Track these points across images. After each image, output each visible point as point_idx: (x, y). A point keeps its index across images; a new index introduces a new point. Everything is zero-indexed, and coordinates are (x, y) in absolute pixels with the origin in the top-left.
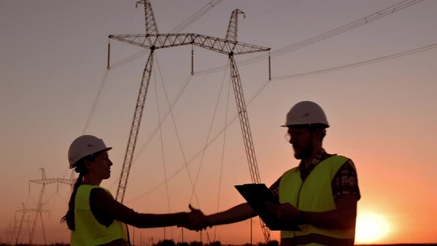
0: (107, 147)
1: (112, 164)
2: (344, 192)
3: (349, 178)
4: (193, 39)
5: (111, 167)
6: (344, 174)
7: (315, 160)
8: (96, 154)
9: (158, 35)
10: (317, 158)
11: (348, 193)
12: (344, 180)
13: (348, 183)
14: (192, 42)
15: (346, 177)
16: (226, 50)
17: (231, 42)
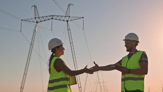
2: (143, 63)
3: (145, 58)
6: (143, 57)
7: (133, 52)
10: (134, 52)
11: (145, 63)
12: (143, 59)
13: (145, 60)
15: (144, 58)
16: (65, 20)
17: (68, 16)
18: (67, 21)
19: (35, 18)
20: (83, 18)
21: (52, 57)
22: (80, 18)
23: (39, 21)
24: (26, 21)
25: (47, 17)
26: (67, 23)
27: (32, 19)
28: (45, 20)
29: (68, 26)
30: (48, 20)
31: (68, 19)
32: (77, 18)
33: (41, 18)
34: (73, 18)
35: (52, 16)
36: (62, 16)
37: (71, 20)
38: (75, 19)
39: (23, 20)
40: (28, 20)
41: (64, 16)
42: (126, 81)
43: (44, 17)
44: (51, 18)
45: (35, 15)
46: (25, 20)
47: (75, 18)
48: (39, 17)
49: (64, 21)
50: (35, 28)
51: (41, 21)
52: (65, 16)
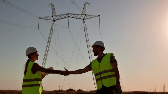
0: (37, 51)
1: (39, 56)
4: (69, 15)
5: (38, 57)
8: (34, 53)
9: (56, 16)
14: (69, 17)
16: (82, 18)
17: (84, 15)
18: (84, 19)
19: (52, 16)
20: (99, 16)
21: (28, 61)
22: (96, 17)
23: (56, 19)
24: (44, 19)
25: (63, 15)
26: (84, 21)
27: (49, 17)
28: (62, 19)
29: (84, 24)
30: (65, 18)
31: (85, 17)
32: (93, 16)
33: (58, 17)
34: (89, 16)
35: (69, 14)
36: (78, 15)
37: (88, 18)
38: (92, 18)
39: (40, 18)
40: (45, 18)
41: (80, 15)
42: (102, 80)
43: (61, 15)
44: (67, 16)
45: (52, 14)
46: (42, 18)
47: (91, 16)
48: (56, 15)
49: (80, 19)
50: (52, 26)
51: (58, 20)
52: (82, 15)
